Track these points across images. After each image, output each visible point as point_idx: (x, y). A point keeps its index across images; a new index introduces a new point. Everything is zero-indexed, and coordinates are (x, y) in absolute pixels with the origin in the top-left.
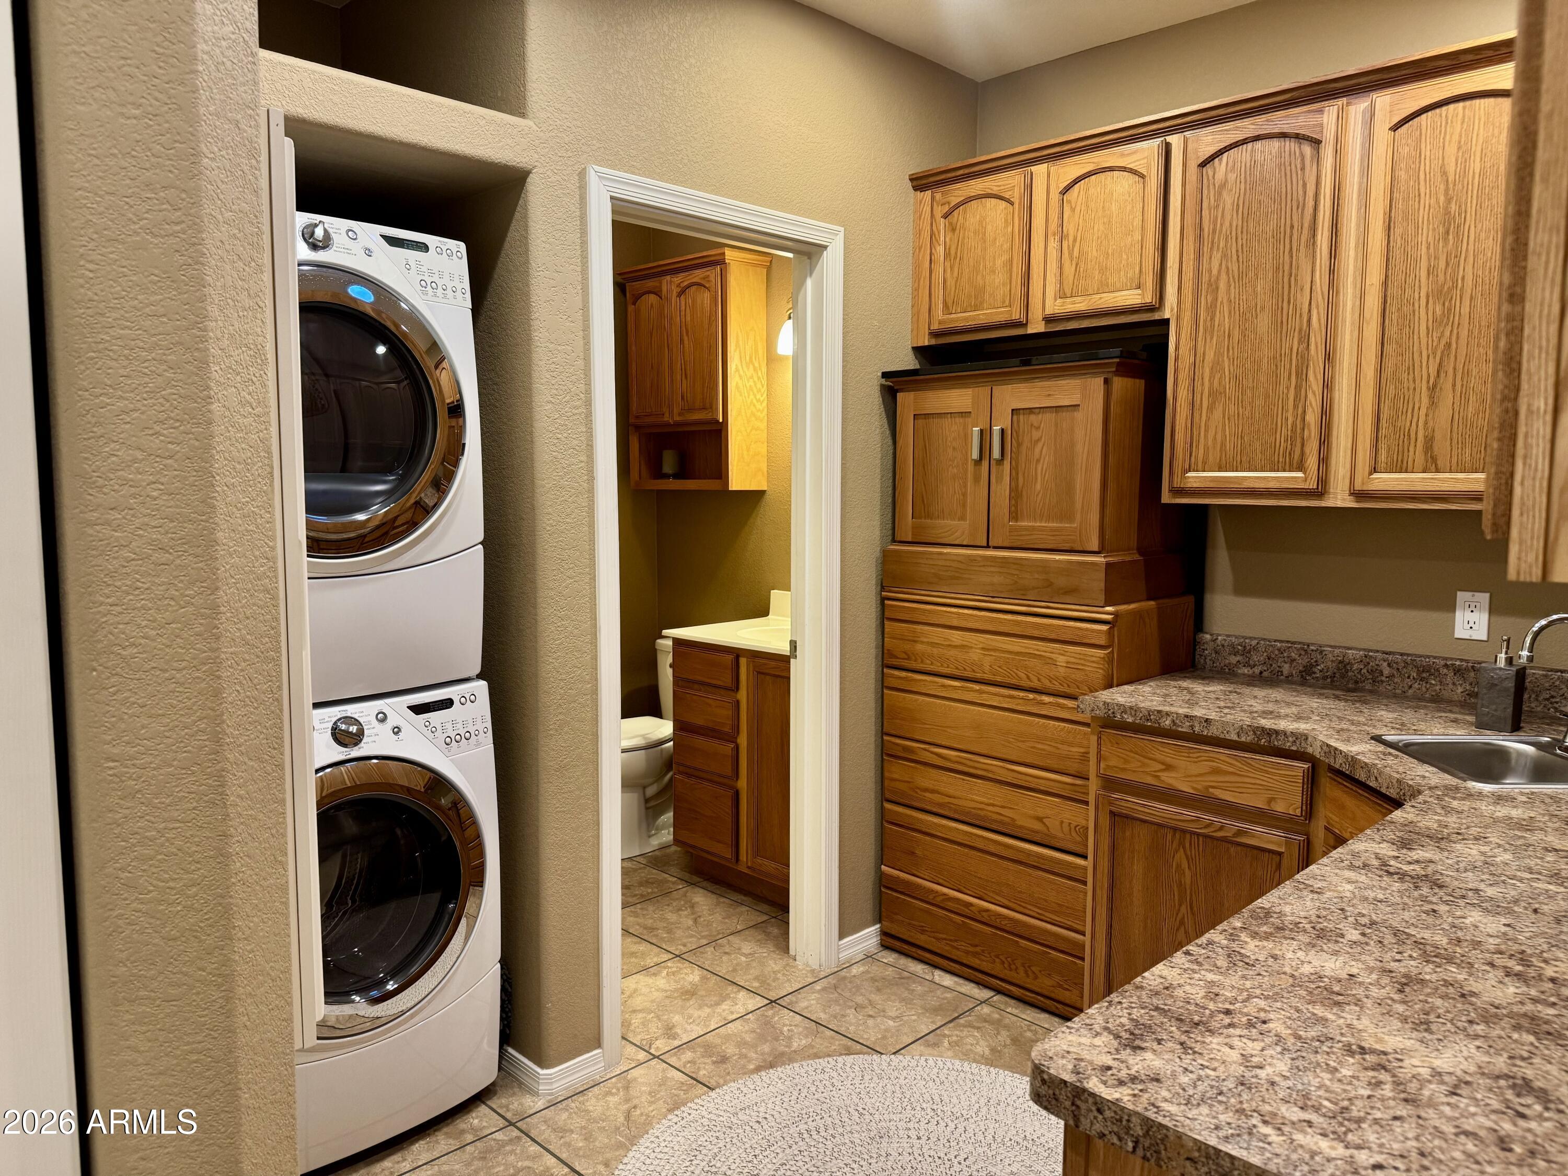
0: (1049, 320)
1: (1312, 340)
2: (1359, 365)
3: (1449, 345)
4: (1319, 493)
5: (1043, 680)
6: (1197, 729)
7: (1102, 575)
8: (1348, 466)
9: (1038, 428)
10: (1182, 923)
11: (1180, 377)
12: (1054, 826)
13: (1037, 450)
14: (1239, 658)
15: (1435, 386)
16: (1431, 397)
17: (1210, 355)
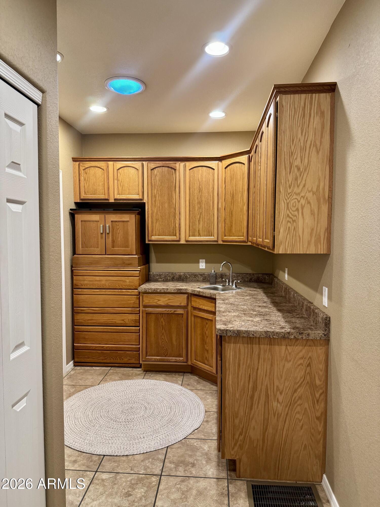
0: (115, 200)
1: (176, 210)
2: (186, 215)
3: (201, 213)
4: (179, 241)
5: (123, 286)
6: (165, 291)
7: (137, 260)
8: (184, 235)
9: (118, 226)
10: (163, 334)
11: (149, 216)
12: (127, 321)
13: (118, 231)
14: (159, 277)
15: (199, 220)
16: (199, 222)
17: (155, 211)
